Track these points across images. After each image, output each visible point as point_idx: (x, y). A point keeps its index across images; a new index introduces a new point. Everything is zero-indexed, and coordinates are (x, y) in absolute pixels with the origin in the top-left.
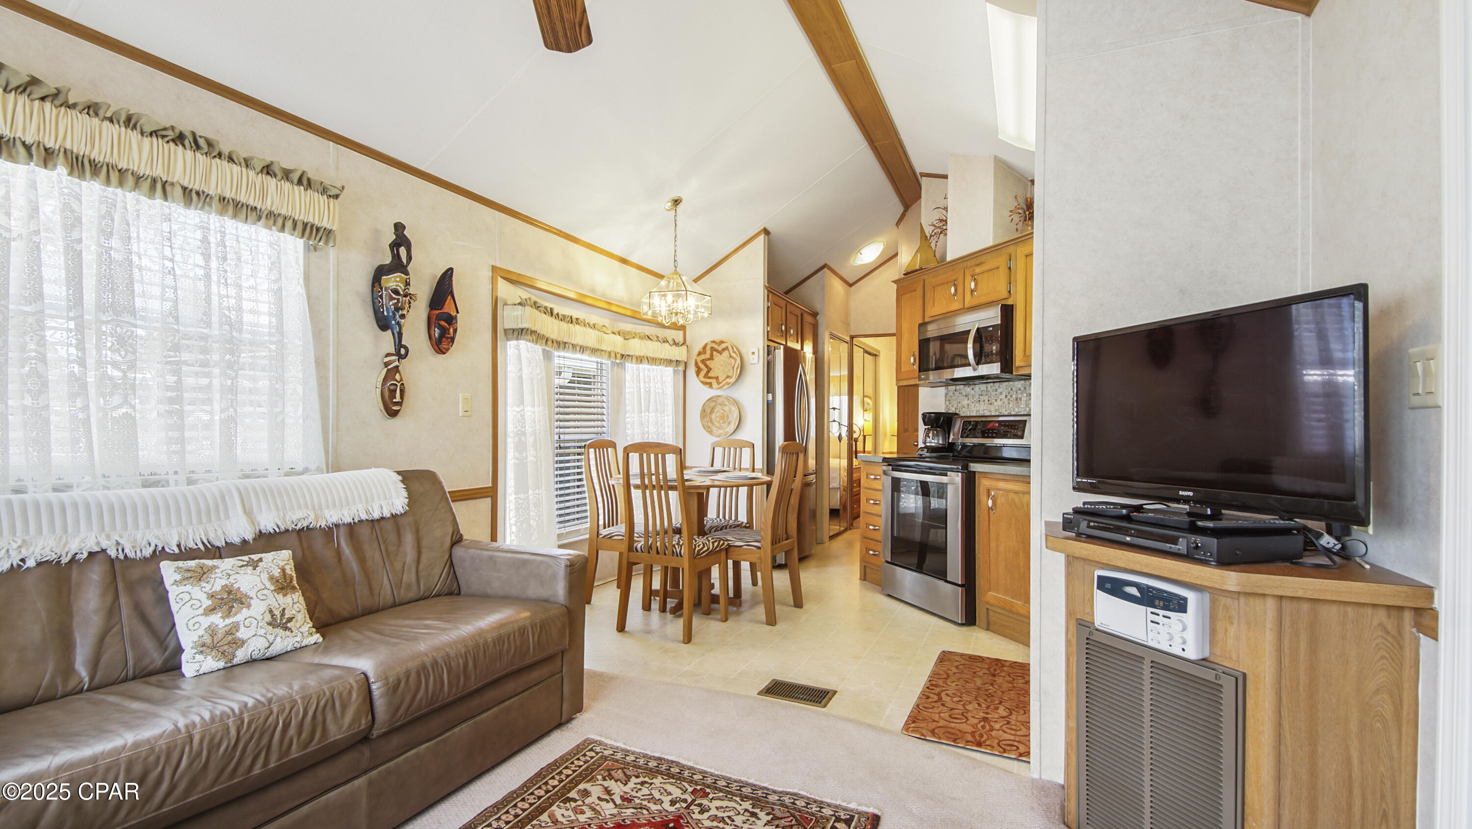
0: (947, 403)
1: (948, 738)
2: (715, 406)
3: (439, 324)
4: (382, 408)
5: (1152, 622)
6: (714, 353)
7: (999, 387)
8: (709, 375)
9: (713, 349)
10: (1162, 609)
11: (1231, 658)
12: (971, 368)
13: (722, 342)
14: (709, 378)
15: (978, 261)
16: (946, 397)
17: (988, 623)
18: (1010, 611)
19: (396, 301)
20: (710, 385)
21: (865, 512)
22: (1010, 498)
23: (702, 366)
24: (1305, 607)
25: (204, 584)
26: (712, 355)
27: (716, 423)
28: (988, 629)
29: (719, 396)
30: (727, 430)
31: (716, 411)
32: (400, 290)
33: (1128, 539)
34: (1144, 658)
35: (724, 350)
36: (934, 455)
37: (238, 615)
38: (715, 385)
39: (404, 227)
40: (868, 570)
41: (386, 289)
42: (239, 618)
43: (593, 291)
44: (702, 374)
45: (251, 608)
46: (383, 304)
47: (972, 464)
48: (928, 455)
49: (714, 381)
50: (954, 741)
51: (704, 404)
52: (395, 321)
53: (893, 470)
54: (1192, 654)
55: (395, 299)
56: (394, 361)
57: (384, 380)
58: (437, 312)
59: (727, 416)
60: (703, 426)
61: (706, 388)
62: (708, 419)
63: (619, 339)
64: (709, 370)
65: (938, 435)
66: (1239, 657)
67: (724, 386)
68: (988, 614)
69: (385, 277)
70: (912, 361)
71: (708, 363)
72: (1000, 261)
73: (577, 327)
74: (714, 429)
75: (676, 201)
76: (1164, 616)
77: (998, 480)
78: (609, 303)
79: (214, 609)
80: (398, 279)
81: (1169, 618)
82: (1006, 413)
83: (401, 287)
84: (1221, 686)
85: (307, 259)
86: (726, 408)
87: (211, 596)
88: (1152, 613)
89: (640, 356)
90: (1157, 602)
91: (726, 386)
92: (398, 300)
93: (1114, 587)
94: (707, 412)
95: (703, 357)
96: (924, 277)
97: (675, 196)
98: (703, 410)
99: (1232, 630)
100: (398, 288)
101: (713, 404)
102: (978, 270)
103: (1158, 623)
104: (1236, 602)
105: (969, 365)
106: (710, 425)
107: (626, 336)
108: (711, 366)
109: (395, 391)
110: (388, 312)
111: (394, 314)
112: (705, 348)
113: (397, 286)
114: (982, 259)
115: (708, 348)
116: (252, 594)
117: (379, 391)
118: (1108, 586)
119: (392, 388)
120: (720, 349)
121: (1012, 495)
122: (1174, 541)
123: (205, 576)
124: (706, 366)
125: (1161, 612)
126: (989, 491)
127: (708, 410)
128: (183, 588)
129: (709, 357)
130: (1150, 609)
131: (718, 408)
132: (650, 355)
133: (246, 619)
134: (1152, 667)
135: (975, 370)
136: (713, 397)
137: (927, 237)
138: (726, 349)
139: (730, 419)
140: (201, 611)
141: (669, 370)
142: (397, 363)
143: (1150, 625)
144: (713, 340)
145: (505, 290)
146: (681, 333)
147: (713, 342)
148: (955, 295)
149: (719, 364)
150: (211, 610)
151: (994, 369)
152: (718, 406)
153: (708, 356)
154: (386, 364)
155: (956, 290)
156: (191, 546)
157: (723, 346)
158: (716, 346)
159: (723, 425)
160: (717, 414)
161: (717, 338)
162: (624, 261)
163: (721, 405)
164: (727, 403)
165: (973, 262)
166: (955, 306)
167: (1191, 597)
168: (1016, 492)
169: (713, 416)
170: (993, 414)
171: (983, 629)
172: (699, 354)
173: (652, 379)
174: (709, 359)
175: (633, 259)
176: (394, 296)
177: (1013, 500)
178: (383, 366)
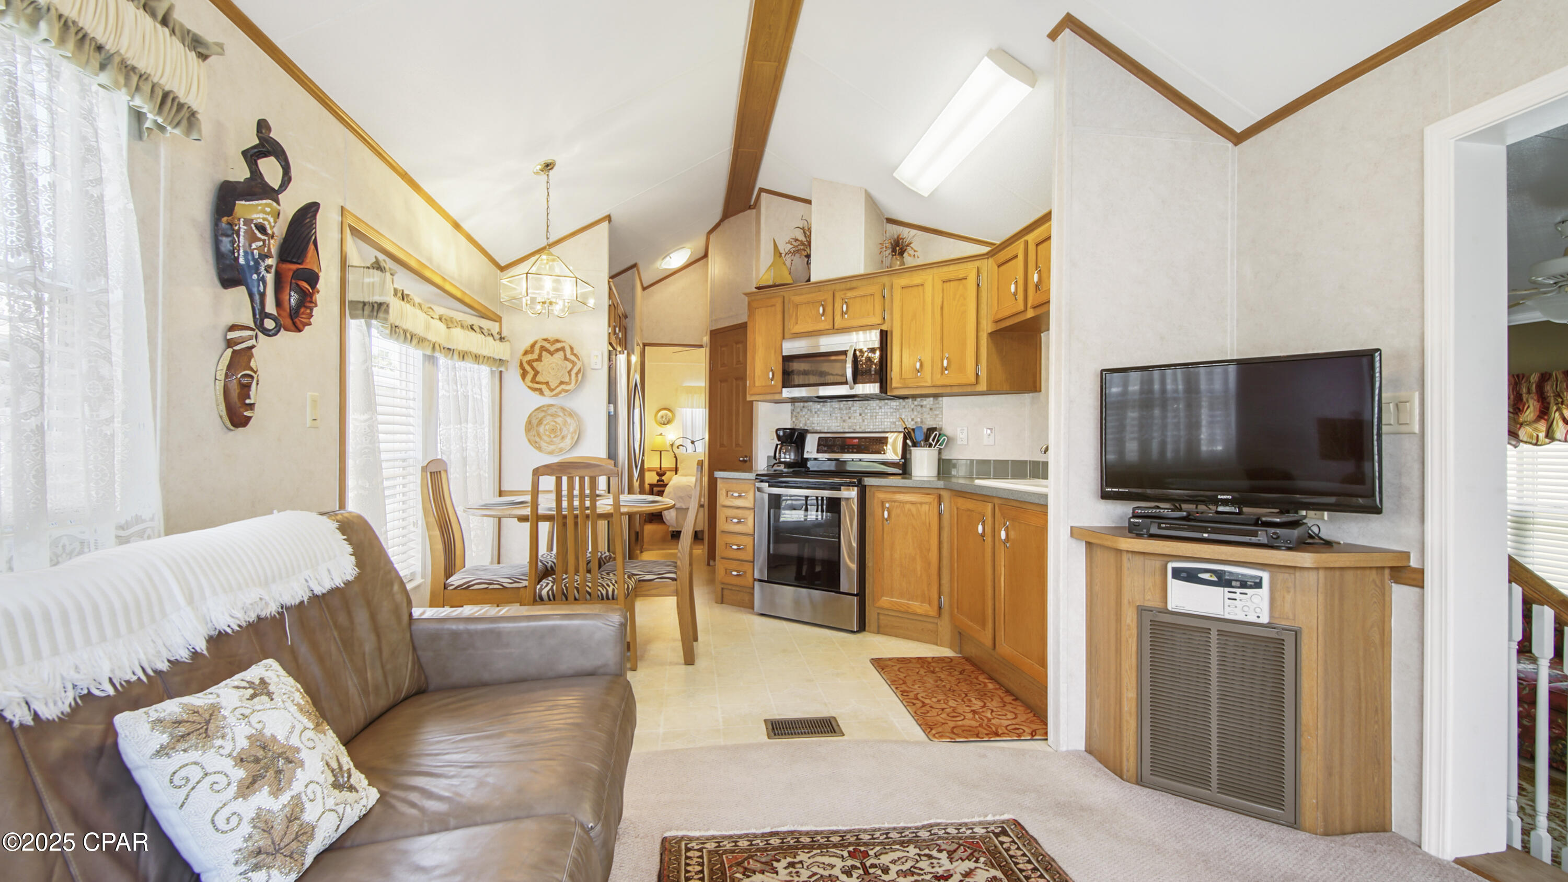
0: (794, 419)
1: (972, 736)
2: (544, 417)
3: (298, 285)
5: (1229, 599)
6: (544, 353)
7: (853, 406)
8: (537, 379)
9: (543, 348)
10: (1239, 588)
11: (1288, 618)
12: (848, 386)
13: (557, 341)
14: (538, 383)
15: (849, 285)
16: (792, 413)
17: (879, 627)
18: (907, 612)
19: (261, 243)
20: (541, 391)
21: (723, 532)
22: (906, 510)
23: (528, 368)
24: (1337, 573)
25: (219, 742)
26: (540, 356)
27: (545, 438)
28: (878, 632)
29: (552, 405)
30: (562, 445)
31: (545, 422)
32: (268, 227)
33: (1206, 535)
34: (1210, 629)
35: (558, 350)
36: (791, 470)
37: (294, 784)
38: (546, 392)
39: (269, 129)
40: (726, 592)
41: (248, 222)
42: (297, 787)
43: (430, 259)
44: (529, 377)
45: (307, 765)
46: (239, 246)
47: (866, 479)
48: (786, 470)
49: (544, 387)
50: (977, 736)
51: (531, 415)
52: (259, 274)
53: (770, 486)
54: (1265, 619)
55: (259, 240)
57: (229, 367)
58: (294, 267)
59: (561, 429)
60: (529, 441)
61: (535, 396)
62: (534, 432)
63: (442, 326)
64: (537, 373)
65: (789, 452)
66: (1295, 616)
67: (560, 393)
68: (878, 619)
69: (243, 202)
70: (771, 376)
71: (535, 364)
72: (874, 288)
73: (408, 305)
74: (543, 445)
75: (548, 166)
76: (1241, 593)
77: (894, 493)
78: (444, 279)
79: (254, 782)
80: (268, 210)
81: (1246, 594)
82: (860, 430)
83: (270, 223)
84: (1283, 640)
85: (130, 150)
86: (559, 420)
87: (241, 761)
88: (1229, 592)
89: (462, 351)
90: (1234, 583)
91: (563, 394)
93: (1190, 576)
94: (533, 425)
95: (529, 357)
96: (785, 294)
97: (548, 158)
98: (529, 422)
99: (1289, 597)
100: (266, 223)
101: (541, 415)
102: (850, 294)
103: (1235, 600)
104: (1293, 576)
105: (846, 383)
106: (538, 439)
107: (449, 323)
108: (539, 369)
110: (247, 260)
111: (257, 264)
112: (533, 346)
113: (264, 219)
114: (854, 284)
115: (537, 347)
116: (294, 741)
118: (1184, 575)
119: (245, 381)
120: (552, 349)
121: (908, 506)
122: (1255, 534)
123: (212, 726)
124: (533, 368)
125: (1239, 591)
126: (883, 503)
127: (535, 422)
128: (179, 758)
129: (537, 357)
130: (1227, 589)
131: (549, 419)
132: (475, 350)
133: (307, 786)
134: (1218, 635)
135: (851, 388)
136: (543, 406)
137: (781, 254)
138: (563, 349)
139: (565, 432)
140: (233, 788)
141: (485, 371)
142: (253, 342)
143: (1228, 602)
144: (545, 337)
145: (352, 246)
146: (497, 324)
147: (545, 340)
148: (823, 315)
149: (550, 367)
150: (248, 788)
151: (872, 388)
152: (549, 417)
153: (535, 356)
154: (230, 343)
155: (824, 310)
156: (127, 678)
157: (559, 345)
158: (548, 346)
159: (555, 439)
160: (547, 427)
161: (551, 336)
162: (457, 226)
163: (552, 415)
164: (561, 414)
165: (843, 286)
166: (822, 326)
167: (1265, 576)
168: (913, 503)
169: (541, 429)
170: (847, 431)
171: (874, 633)
172: (526, 353)
173: (469, 381)
174: (537, 360)
175: (465, 226)
176: (259, 235)
177: (909, 510)
178: (223, 345)
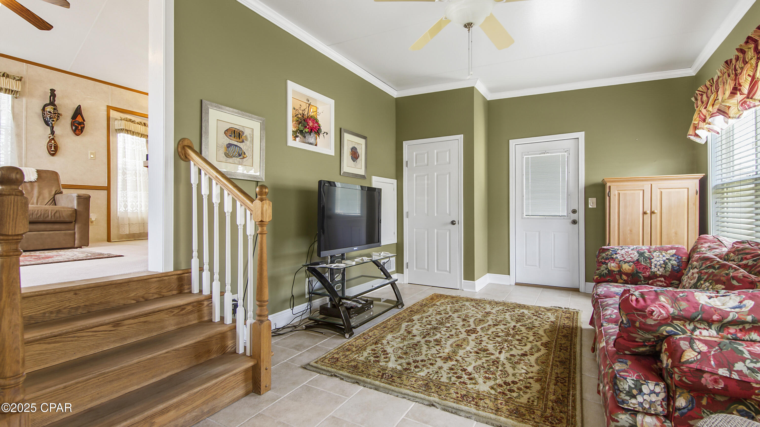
3: (75, 125)
4: (48, 152)
32: (52, 112)
39: (55, 90)
41: (46, 112)
46: (44, 117)
56: (51, 136)
57: (48, 143)
58: (75, 121)
69: (46, 107)
80: (50, 108)
92: (51, 115)
109: (52, 146)
110: (47, 119)
113: (50, 110)
117: (46, 146)
119: (50, 145)
145: (113, 114)
154: (49, 137)
178: (46, 138)
